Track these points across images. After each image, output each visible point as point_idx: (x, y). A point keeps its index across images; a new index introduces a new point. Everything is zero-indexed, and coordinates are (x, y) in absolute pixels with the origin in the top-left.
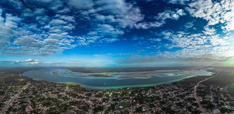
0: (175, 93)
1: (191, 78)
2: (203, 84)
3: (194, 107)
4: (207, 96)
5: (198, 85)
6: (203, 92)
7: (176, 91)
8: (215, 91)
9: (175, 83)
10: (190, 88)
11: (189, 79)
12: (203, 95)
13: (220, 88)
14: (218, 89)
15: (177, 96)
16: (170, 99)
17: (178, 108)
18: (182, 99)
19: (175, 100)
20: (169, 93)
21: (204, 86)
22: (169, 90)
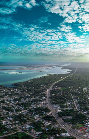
0: (15, 100)
1: (41, 78)
2: (59, 86)
3: (47, 123)
4: (67, 103)
5: (51, 87)
6: (59, 97)
7: (17, 97)
8: (76, 94)
9: (16, 85)
10: (39, 92)
11: (38, 79)
12: (61, 103)
13: (83, 87)
14: (81, 90)
15: (18, 104)
16: (5, 108)
17: (15, 124)
18: (25, 109)
19: (12, 111)
20: (5, 99)
21: (60, 88)
22: (6, 95)
